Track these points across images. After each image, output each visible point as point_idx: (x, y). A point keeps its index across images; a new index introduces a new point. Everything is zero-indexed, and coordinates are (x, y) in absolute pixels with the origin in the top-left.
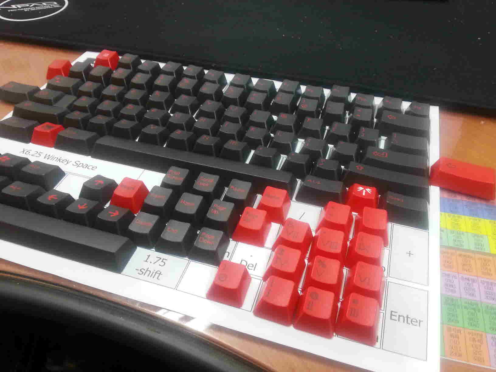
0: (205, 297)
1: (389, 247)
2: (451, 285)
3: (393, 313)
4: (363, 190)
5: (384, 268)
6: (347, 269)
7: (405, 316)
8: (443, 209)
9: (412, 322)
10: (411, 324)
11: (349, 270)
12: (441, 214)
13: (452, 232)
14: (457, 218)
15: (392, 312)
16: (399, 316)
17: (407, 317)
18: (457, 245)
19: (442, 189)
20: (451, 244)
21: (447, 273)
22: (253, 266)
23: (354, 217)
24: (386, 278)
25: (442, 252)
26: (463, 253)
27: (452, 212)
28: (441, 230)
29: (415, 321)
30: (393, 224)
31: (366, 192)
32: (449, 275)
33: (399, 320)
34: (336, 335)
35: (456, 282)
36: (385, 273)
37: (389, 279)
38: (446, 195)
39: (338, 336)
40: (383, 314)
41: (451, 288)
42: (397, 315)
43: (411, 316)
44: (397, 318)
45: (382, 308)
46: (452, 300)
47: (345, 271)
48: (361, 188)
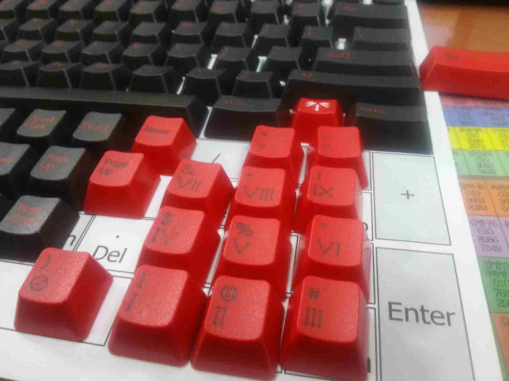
0: (14, 328)
1: (370, 189)
2: (490, 238)
3: (394, 307)
4: (316, 105)
5: (366, 224)
6: (298, 237)
7: (418, 309)
8: (450, 122)
9: (435, 319)
10: (432, 322)
11: (301, 238)
12: (448, 129)
13: (472, 153)
14: (474, 132)
15: (390, 304)
16: (407, 310)
17: (423, 310)
18: (485, 172)
19: (442, 94)
20: (476, 172)
21: (479, 218)
22: (119, 253)
23: (305, 151)
24: (371, 242)
25: (463, 186)
26: (497, 183)
27: (464, 124)
28: (455, 152)
29: (439, 315)
30: (371, 152)
31: (321, 107)
32: (482, 222)
33: (407, 319)
34: (283, 371)
35: (497, 231)
36: (369, 233)
37: (377, 243)
38: (451, 103)
39: (287, 372)
40: (373, 310)
41: (491, 244)
42: (402, 308)
43: (430, 307)
44: (402, 315)
45: (372, 300)
46: (498, 264)
47: (294, 240)
48: (311, 103)
